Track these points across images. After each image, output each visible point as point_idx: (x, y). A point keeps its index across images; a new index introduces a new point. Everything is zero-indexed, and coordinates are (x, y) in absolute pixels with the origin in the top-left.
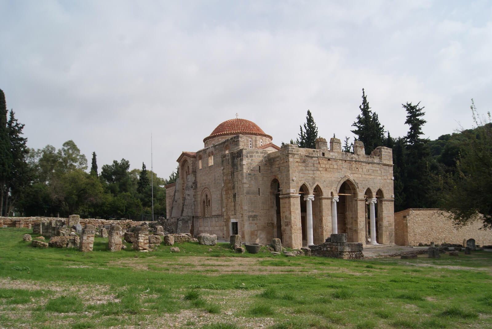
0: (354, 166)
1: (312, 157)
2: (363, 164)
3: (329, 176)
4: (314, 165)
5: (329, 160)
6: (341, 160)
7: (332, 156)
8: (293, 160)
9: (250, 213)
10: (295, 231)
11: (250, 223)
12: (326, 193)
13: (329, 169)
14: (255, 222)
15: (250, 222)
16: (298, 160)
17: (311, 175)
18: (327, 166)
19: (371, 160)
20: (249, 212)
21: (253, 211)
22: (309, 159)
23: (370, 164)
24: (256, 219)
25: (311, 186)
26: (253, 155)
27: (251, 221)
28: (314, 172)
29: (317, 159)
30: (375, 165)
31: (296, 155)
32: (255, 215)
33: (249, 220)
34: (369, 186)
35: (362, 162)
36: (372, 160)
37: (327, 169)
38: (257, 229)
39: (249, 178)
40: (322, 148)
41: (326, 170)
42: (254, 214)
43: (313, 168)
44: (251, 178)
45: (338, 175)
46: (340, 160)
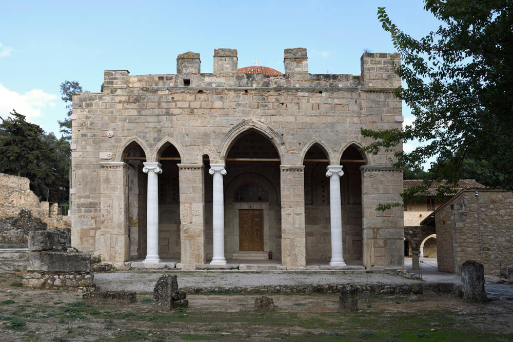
0: (272, 99)
1: (157, 90)
2: (300, 94)
3: (198, 123)
4: (159, 104)
5: (200, 92)
6: (235, 90)
7: (210, 84)
8: (112, 99)
9: (82, 200)
10: (107, 230)
11: (80, 217)
12: (190, 157)
13: (200, 111)
14: (92, 214)
15: (80, 214)
16: (123, 99)
17: (152, 125)
18: (196, 104)
19: (328, 84)
20: (81, 197)
21: (88, 197)
22: (149, 96)
23: (324, 94)
24: (93, 209)
25: (151, 146)
26: (93, 102)
27: (83, 213)
28: (160, 117)
29: (167, 92)
30: (340, 94)
31: (119, 90)
32: (90, 203)
33: (80, 211)
34: (317, 140)
35: (297, 90)
36: (331, 84)
37: (195, 110)
38: (94, 226)
39: (82, 141)
40: (184, 71)
41: (192, 113)
42: (90, 200)
43: (157, 111)
44: (85, 141)
45: (224, 121)
46: (230, 90)
